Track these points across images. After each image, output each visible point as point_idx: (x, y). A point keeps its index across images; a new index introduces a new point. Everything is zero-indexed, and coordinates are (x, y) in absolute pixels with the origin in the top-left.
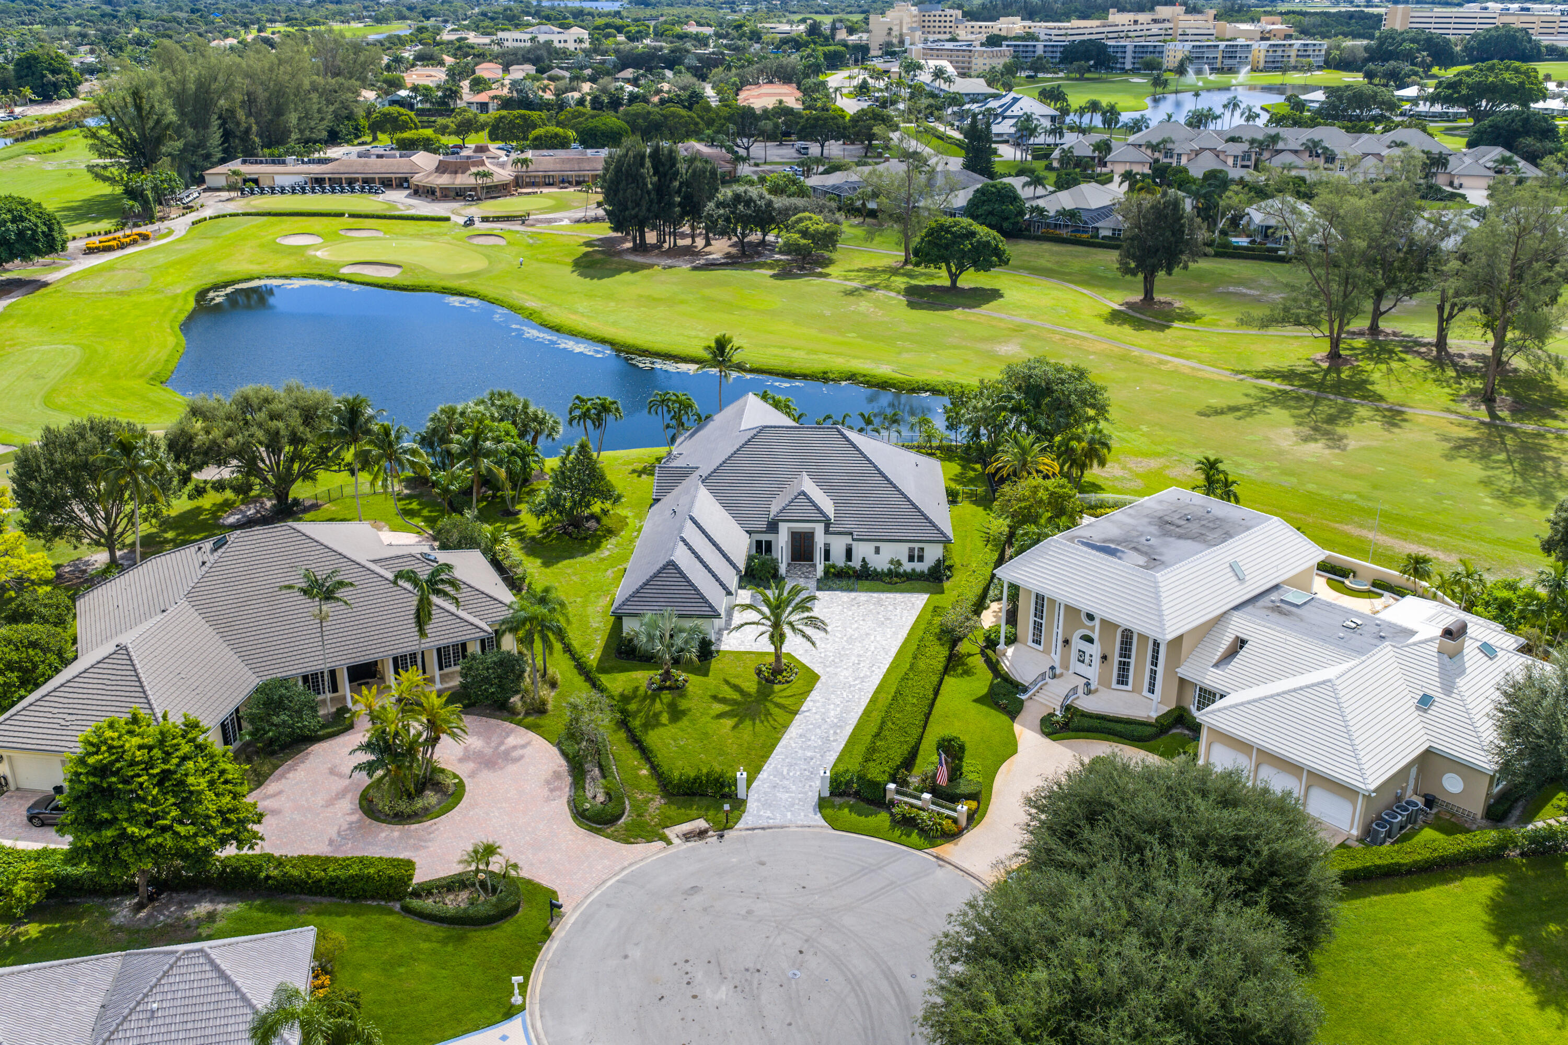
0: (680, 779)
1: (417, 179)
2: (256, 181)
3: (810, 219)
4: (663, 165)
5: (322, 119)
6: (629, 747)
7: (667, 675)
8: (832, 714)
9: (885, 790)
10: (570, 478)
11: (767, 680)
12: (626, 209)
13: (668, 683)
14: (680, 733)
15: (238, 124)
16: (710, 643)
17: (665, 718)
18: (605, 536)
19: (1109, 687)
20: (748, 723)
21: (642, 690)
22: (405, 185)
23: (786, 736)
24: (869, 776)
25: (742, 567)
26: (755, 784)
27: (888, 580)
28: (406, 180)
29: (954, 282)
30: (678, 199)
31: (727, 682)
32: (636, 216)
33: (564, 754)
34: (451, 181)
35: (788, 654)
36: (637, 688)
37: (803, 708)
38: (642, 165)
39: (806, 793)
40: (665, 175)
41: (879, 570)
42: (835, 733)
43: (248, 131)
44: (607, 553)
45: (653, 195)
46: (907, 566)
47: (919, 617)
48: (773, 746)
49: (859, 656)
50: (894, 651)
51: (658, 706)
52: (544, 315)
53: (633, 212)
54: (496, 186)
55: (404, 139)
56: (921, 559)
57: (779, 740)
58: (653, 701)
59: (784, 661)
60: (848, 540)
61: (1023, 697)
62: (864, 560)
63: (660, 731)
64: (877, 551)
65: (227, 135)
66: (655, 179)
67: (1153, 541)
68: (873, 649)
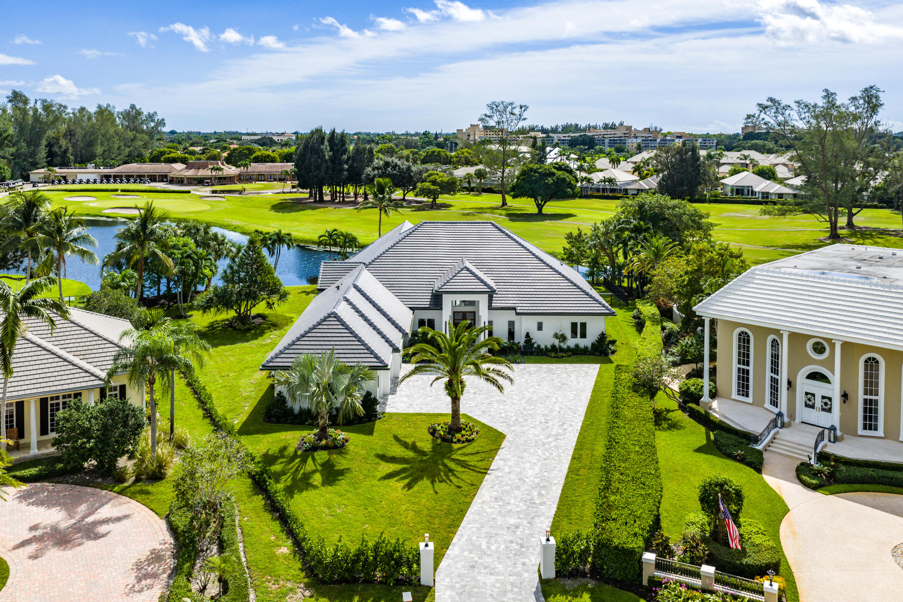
0: (335, 556)
1: (171, 175)
2: (64, 177)
3: (438, 174)
6: (267, 516)
7: (323, 434)
8: (530, 473)
9: (640, 562)
11: (444, 439)
12: (310, 172)
13: (324, 442)
14: (337, 499)
16: (375, 402)
17: (317, 478)
18: (269, 328)
19: (856, 433)
20: (425, 483)
21: (291, 450)
22: (165, 180)
23: (477, 500)
24: (616, 541)
25: (408, 330)
26: (443, 564)
27: (553, 354)
28: (166, 176)
29: (540, 211)
30: (346, 167)
31: (396, 438)
32: (317, 176)
33: (172, 528)
34: (194, 174)
35: (464, 414)
36: (285, 448)
38: (322, 144)
39: (519, 575)
41: (543, 346)
42: (540, 494)
45: (329, 163)
46: (571, 342)
47: (596, 382)
48: (462, 513)
49: (544, 415)
50: (582, 410)
51: (310, 466)
52: (246, 228)
53: (315, 174)
54: (226, 179)
55: (169, 158)
56: (583, 335)
57: (469, 504)
58: (304, 461)
59: (462, 420)
60: (511, 314)
61: (758, 447)
62: (528, 335)
63: (309, 495)
64: (540, 327)
65: (51, 154)
66: (331, 153)
68: (558, 409)
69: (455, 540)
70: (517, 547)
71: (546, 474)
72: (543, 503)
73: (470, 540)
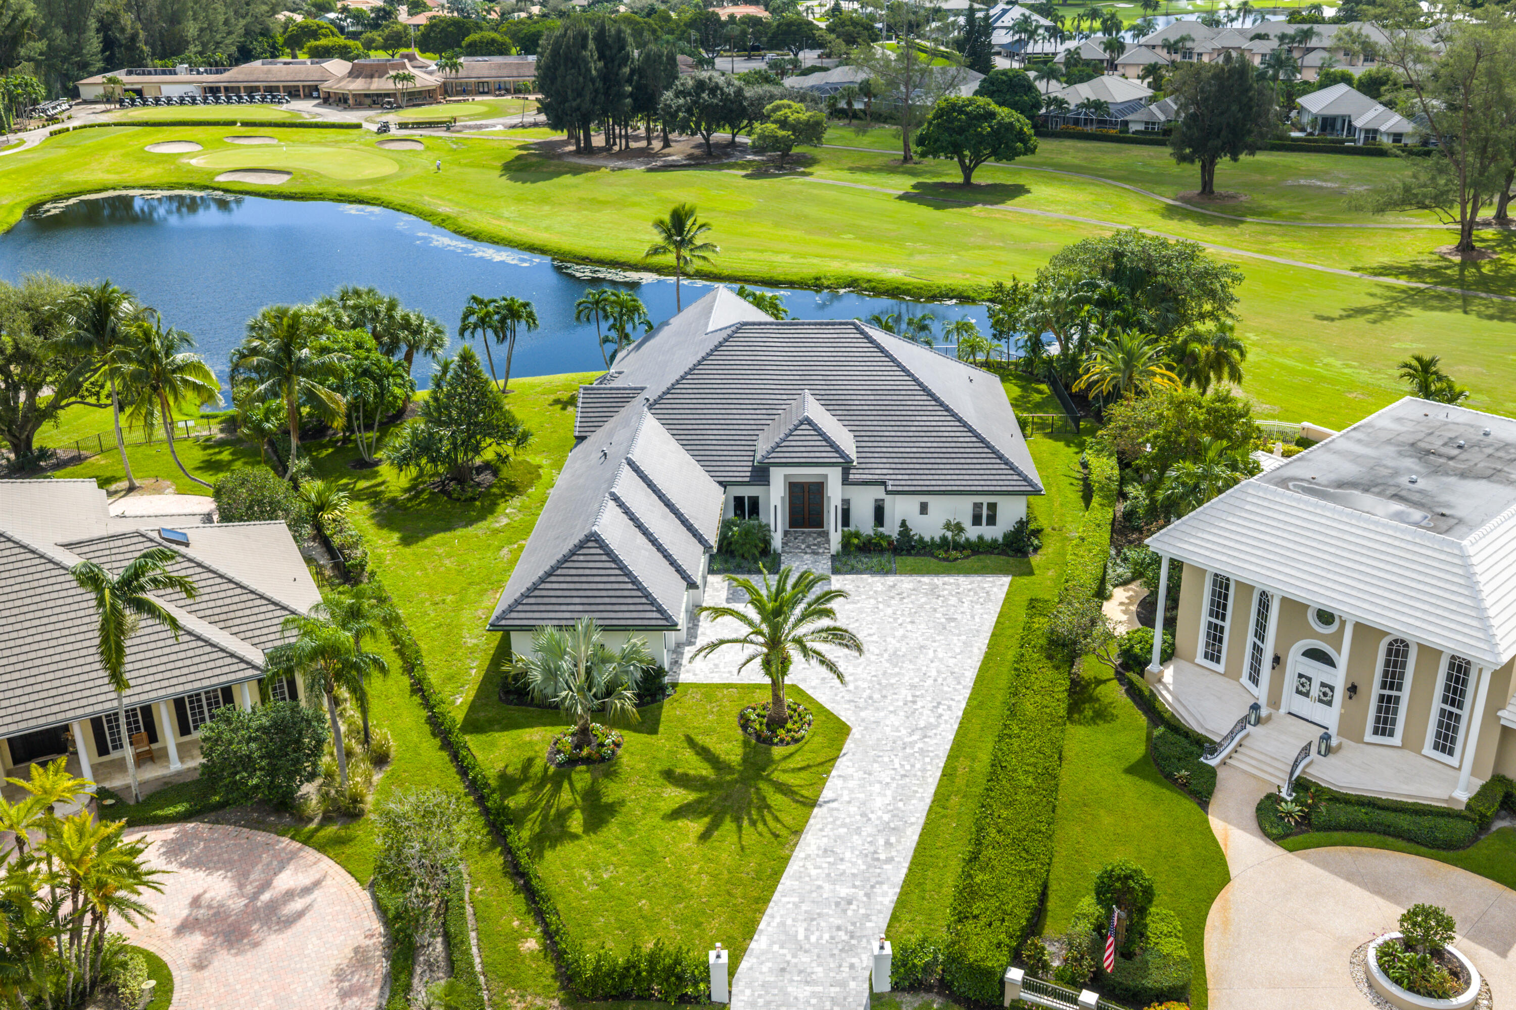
0: (597, 968)
1: (324, 87)
2: (139, 92)
3: (789, 107)
4: (611, 48)
5: (230, 33)
6: (508, 885)
7: (584, 737)
8: (879, 802)
9: (1002, 982)
10: (447, 407)
11: (759, 737)
12: (566, 100)
13: (585, 752)
14: (604, 854)
15: (123, 30)
16: (660, 672)
17: (576, 823)
18: (503, 495)
19: (1360, 740)
20: (728, 825)
21: (539, 765)
22: (315, 94)
23: (799, 853)
24: (972, 956)
25: (713, 540)
26: (744, 965)
27: (942, 554)
28: (316, 89)
29: (968, 177)
30: (629, 89)
31: (690, 741)
32: (578, 109)
33: (380, 908)
34: (366, 86)
35: (793, 686)
36: (530, 762)
37: (827, 794)
38: (584, 46)
39: (843, 984)
40: (613, 61)
41: (927, 538)
42: (888, 843)
43: (134, 38)
44: (504, 521)
45: (599, 84)
46: (972, 533)
47: (1001, 615)
48: (776, 875)
49: (913, 687)
50: (970, 676)
51: (566, 797)
52: (461, 221)
53: (574, 104)
54: (420, 92)
55: (317, 47)
56: (992, 520)
57: (785, 860)
58: (558, 788)
59: (788, 700)
60: (879, 492)
61: (1213, 762)
62: (903, 524)
63: (567, 849)
64: (924, 509)
65: (109, 44)
66: (601, 64)
67: (1422, 484)
68: (934, 673)
69: (762, 926)
70: (845, 937)
71: (901, 804)
72: (890, 860)
73: (783, 924)
